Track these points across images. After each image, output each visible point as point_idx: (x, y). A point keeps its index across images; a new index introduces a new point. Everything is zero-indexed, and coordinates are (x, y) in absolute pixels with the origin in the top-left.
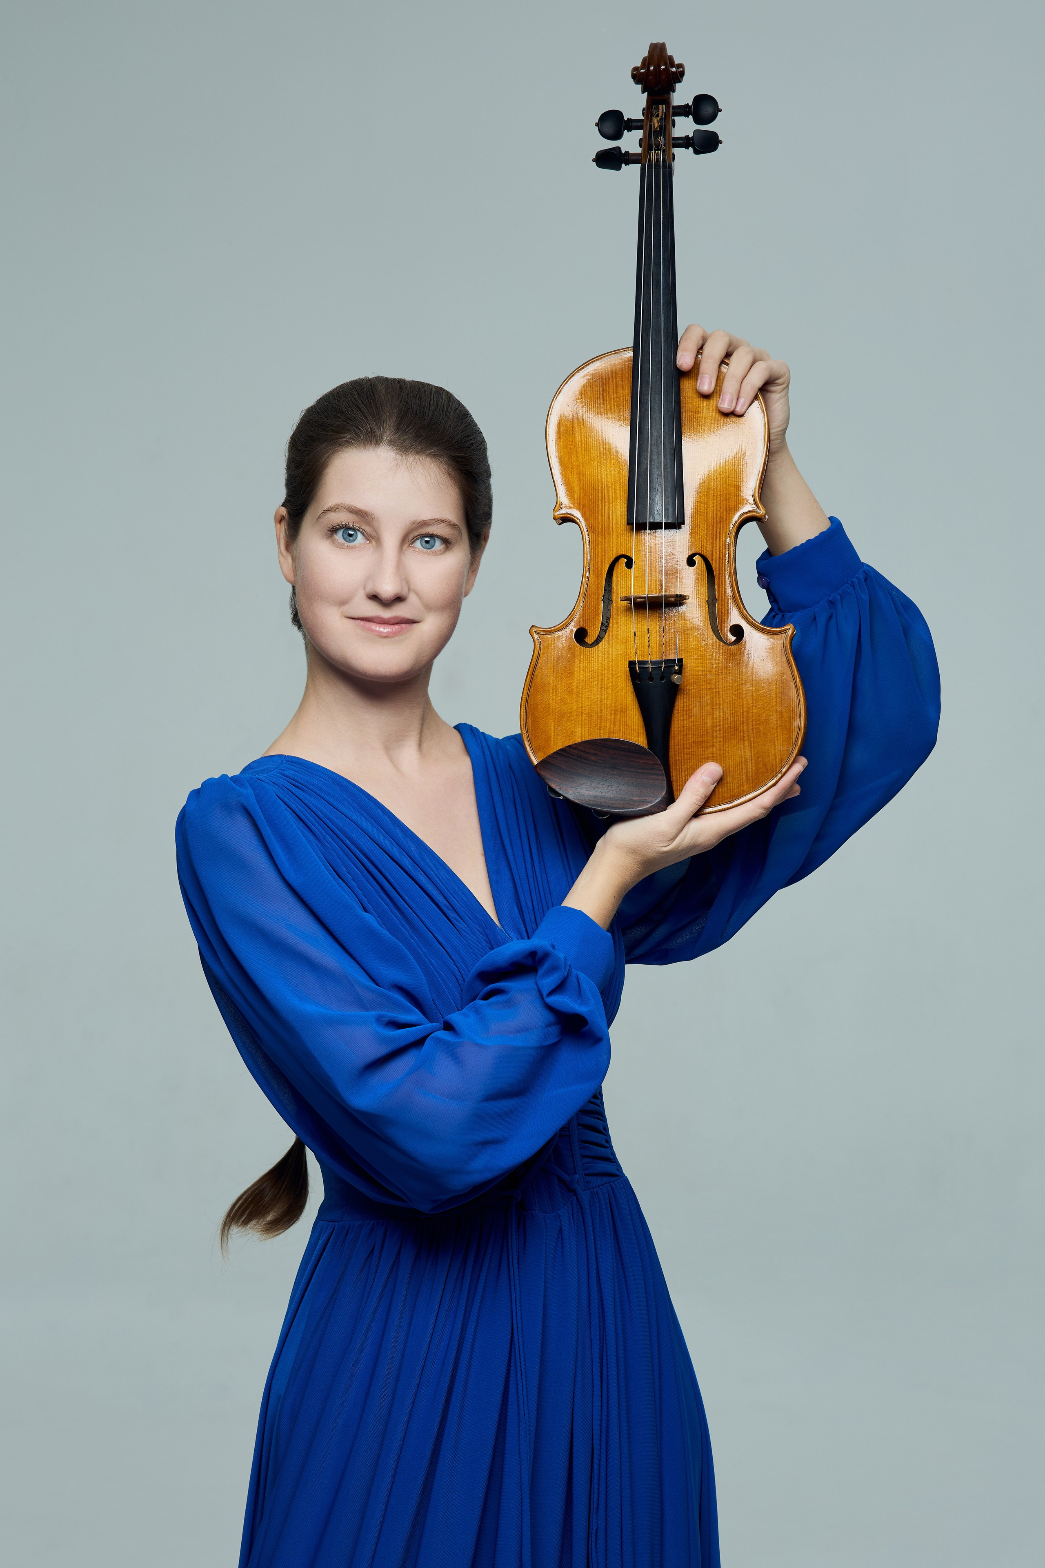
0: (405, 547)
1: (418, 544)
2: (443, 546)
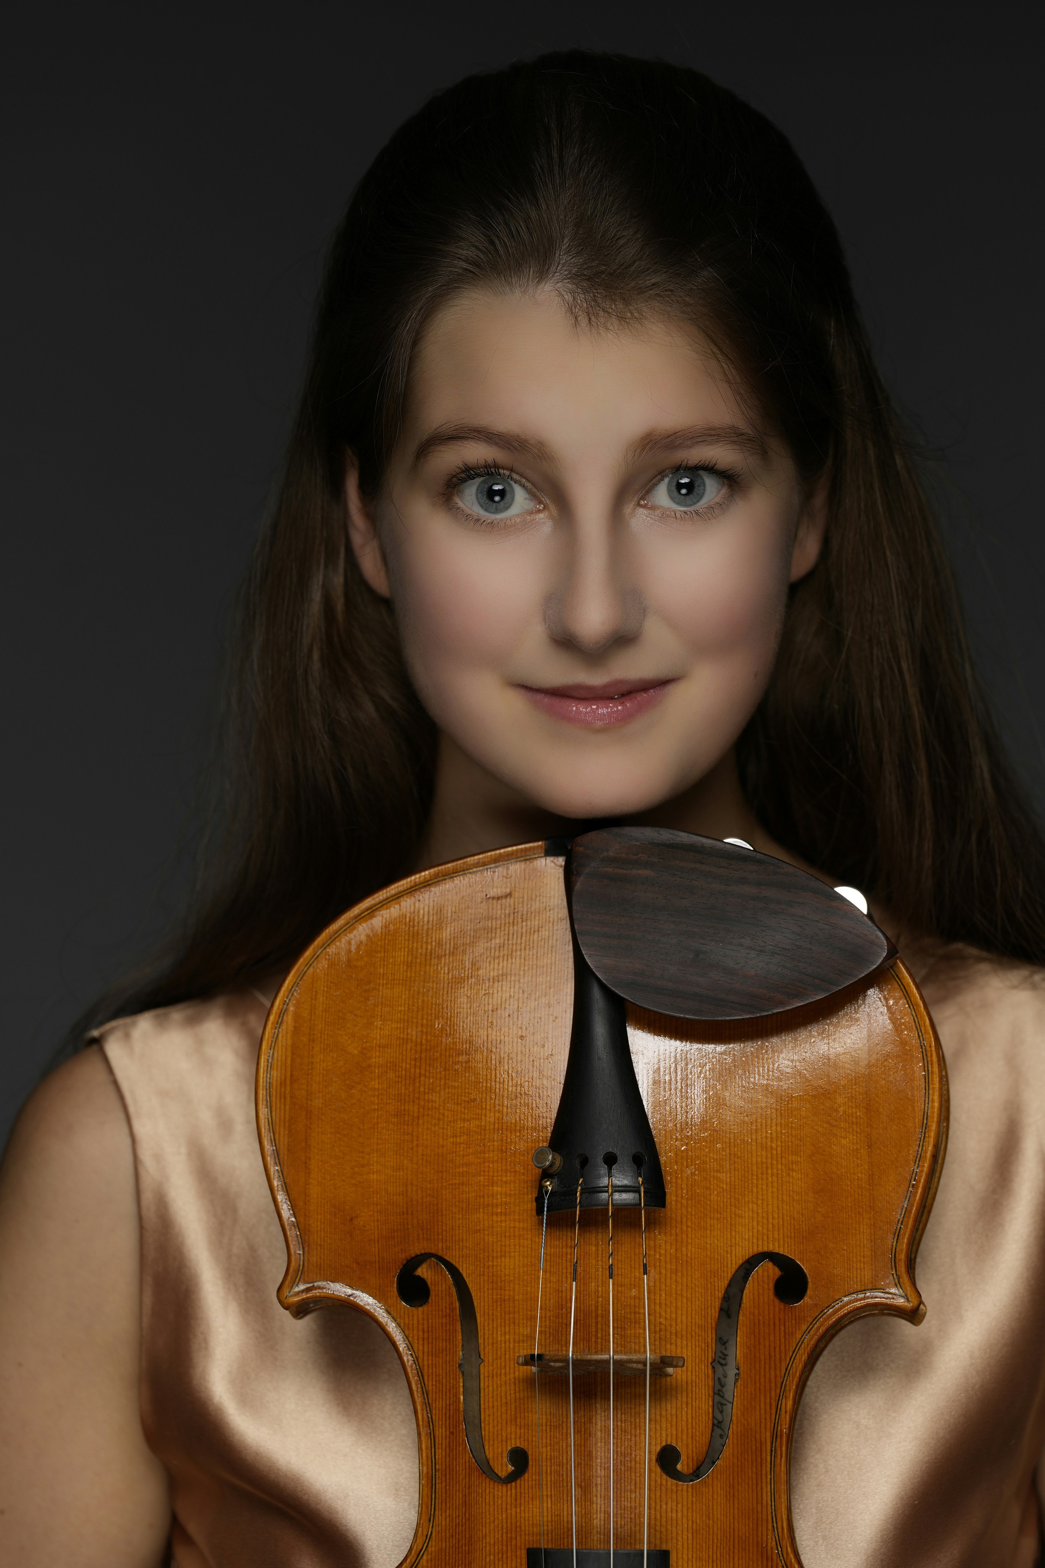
0: (628, 509)
1: (662, 495)
2: (724, 491)
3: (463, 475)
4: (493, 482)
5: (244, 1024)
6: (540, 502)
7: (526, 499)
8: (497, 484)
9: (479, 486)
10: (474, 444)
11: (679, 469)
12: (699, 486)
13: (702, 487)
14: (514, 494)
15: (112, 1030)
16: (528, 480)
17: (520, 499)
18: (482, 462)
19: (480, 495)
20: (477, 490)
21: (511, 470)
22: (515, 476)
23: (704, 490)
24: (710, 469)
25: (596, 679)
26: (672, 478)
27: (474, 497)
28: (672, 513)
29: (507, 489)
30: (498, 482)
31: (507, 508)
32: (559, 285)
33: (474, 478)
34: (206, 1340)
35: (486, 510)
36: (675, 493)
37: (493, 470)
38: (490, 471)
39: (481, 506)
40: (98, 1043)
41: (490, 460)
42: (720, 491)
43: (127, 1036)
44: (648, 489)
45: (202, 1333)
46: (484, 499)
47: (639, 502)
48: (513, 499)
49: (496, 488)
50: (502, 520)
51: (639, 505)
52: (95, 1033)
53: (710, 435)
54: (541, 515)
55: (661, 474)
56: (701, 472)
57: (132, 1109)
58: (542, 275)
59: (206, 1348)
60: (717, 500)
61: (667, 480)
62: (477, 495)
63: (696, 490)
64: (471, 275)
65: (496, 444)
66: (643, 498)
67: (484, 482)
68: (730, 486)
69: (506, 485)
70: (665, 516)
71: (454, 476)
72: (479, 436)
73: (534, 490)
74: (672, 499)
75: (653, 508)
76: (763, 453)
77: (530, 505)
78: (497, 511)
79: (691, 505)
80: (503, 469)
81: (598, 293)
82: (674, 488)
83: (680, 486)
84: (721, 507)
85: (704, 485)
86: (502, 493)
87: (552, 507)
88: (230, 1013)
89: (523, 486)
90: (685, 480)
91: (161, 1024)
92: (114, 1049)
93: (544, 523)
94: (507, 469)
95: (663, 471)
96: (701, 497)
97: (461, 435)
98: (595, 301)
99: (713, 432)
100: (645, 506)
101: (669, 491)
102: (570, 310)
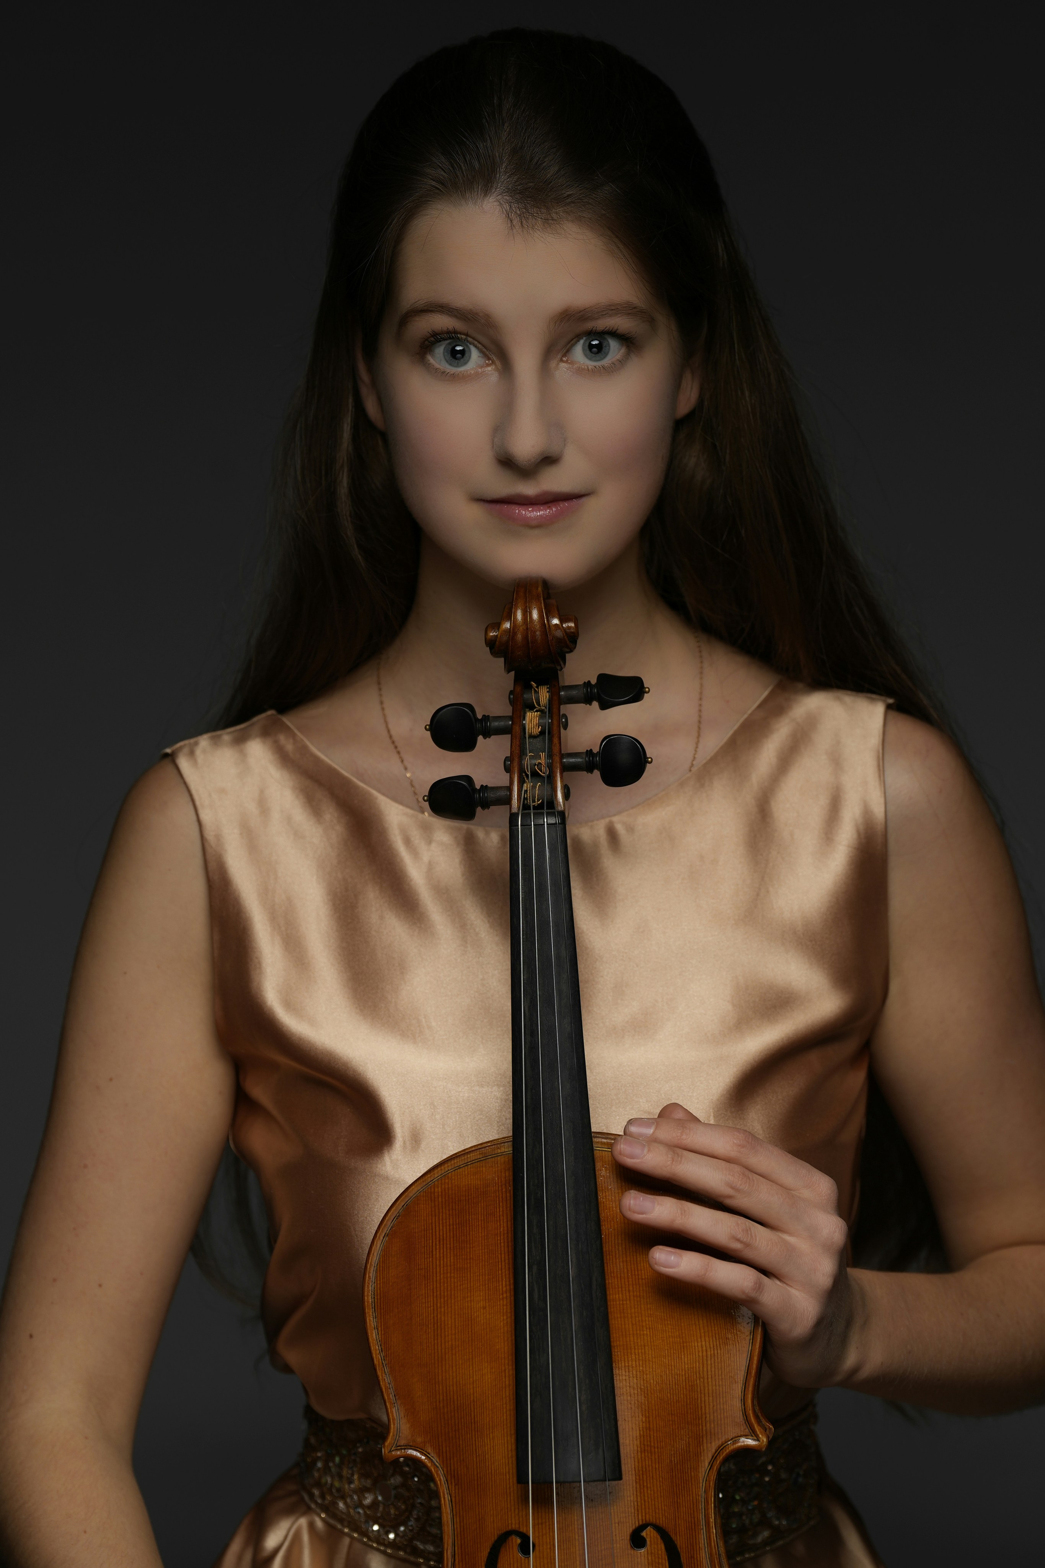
3: (432, 339)
4: (455, 344)
5: (276, 742)
6: (489, 359)
7: (479, 357)
8: (460, 345)
9: (445, 347)
10: (439, 316)
11: (591, 334)
12: (605, 346)
13: (608, 348)
14: (471, 353)
15: (181, 748)
16: (479, 342)
17: (475, 354)
18: (445, 329)
19: (446, 354)
20: (444, 350)
21: (467, 335)
22: (469, 339)
23: (609, 349)
24: (613, 334)
25: (529, 489)
26: (586, 340)
27: (442, 355)
28: (586, 367)
29: (466, 349)
30: (459, 344)
31: (466, 363)
32: (500, 197)
33: (440, 341)
34: (260, 963)
35: (450, 364)
36: (588, 352)
37: (453, 335)
38: (451, 336)
39: (447, 361)
40: (171, 758)
41: (451, 328)
42: (620, 350)
43: (192, 753)
44: (567, 350)
45: (256, 958)
46: (449, 357)
47: (561, 358)
48: (470, 357)
49: (458, 348)
50: (461, 372)
51: (561, 360)
52: (168, 751)
53: (613, 309)
54: (489, 368)
55: (578, 337)
56: (606, 336)
57: (198, 803)
58: (487, 190)
59: (260, 968)
60: (618, 357)
61: (582, 342)
62: (444, 353)
63: (604, 350)
64: (437, 191)
65: (456, 316)
66: (565, 355)
67: (449, 344)
68: (628, 347)
69: (465, 347)
70: (581, 371)
71: (427, 340)
72: (443, 310)
73: (484, 349)
74: (586, 355)
75: (572, 363)
76: (651, 321)
77: (481, 361)
78: (458, 366)
79: (599, 360)
80: (461, 334)
81: (528, 203)
82: (587, 348)
83: (591, 347)
84: (622, 363)
85: (609, 346)
86: (462, 352)
87: (498, 363)
88: (265, 733)
89: (476, 347)
90: (595, 342)
91: (216, 742)
92: (183, 763)
93: (492, 373)
94: (464, 334)
95: (579, 335)
96: (606, 354)
97: (431, 309)
98: (525, 208)
99: (613, 308)
100: (566, 362)
101: (584, 350)
102: (508, 216)
